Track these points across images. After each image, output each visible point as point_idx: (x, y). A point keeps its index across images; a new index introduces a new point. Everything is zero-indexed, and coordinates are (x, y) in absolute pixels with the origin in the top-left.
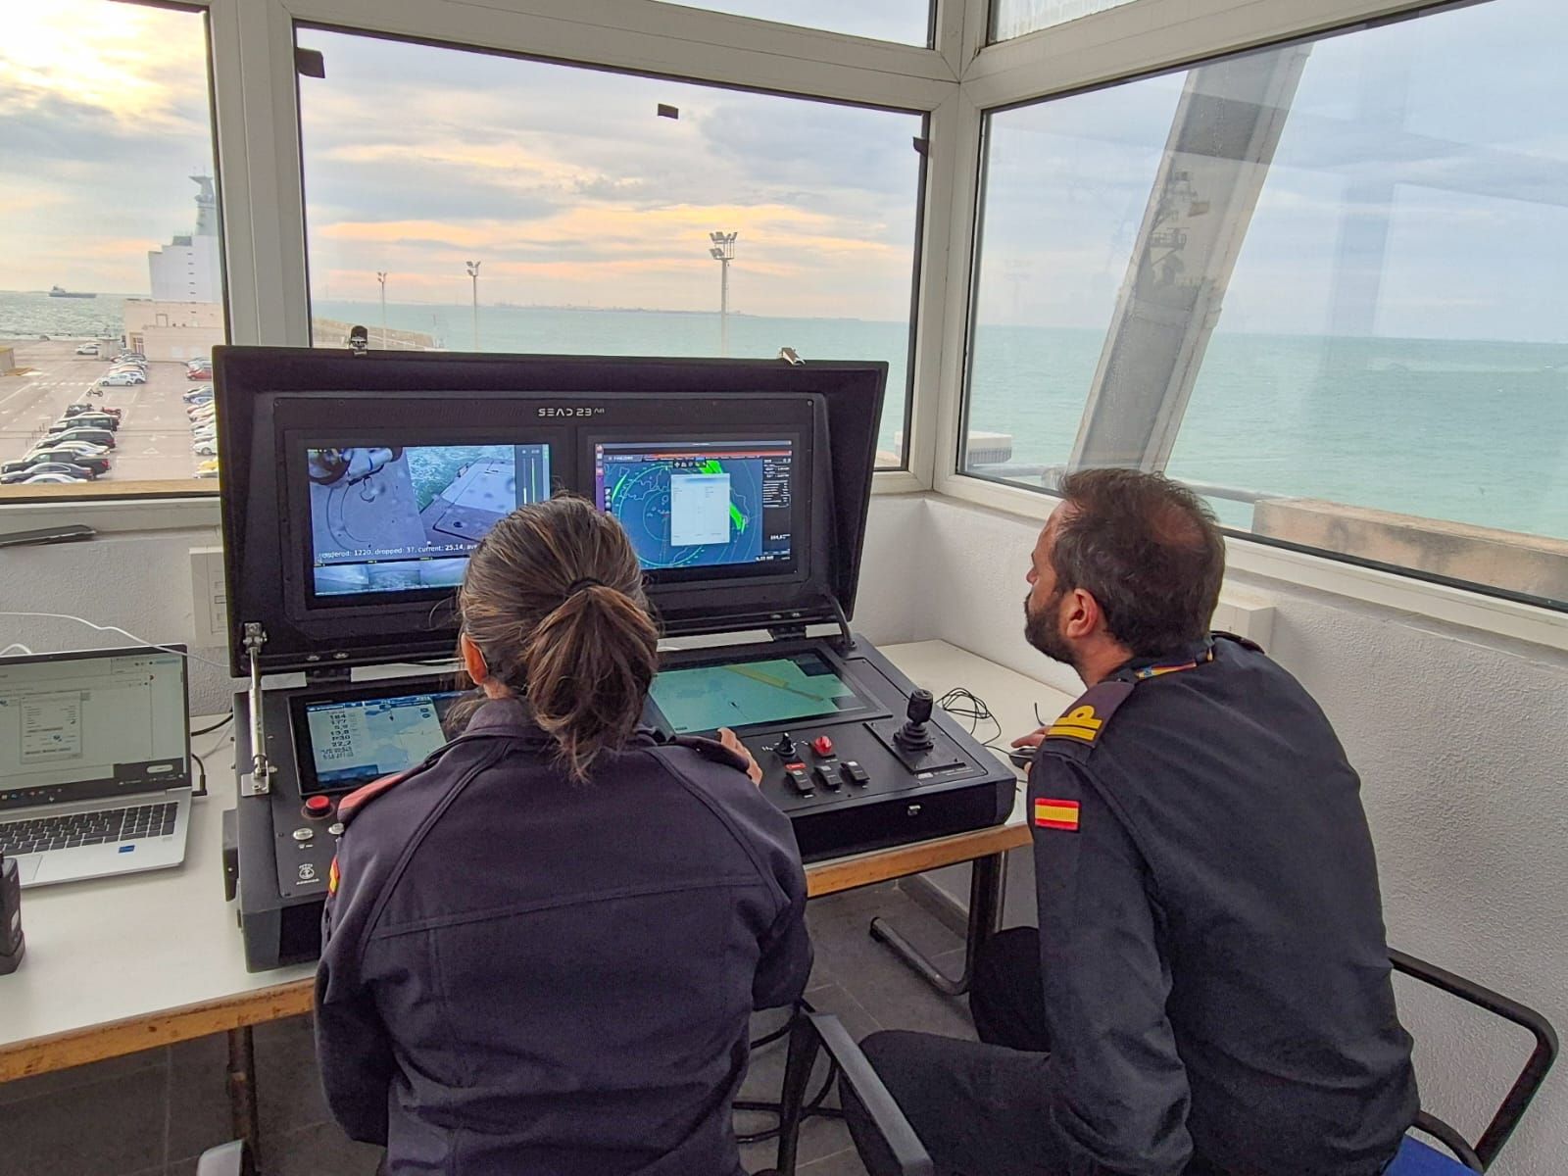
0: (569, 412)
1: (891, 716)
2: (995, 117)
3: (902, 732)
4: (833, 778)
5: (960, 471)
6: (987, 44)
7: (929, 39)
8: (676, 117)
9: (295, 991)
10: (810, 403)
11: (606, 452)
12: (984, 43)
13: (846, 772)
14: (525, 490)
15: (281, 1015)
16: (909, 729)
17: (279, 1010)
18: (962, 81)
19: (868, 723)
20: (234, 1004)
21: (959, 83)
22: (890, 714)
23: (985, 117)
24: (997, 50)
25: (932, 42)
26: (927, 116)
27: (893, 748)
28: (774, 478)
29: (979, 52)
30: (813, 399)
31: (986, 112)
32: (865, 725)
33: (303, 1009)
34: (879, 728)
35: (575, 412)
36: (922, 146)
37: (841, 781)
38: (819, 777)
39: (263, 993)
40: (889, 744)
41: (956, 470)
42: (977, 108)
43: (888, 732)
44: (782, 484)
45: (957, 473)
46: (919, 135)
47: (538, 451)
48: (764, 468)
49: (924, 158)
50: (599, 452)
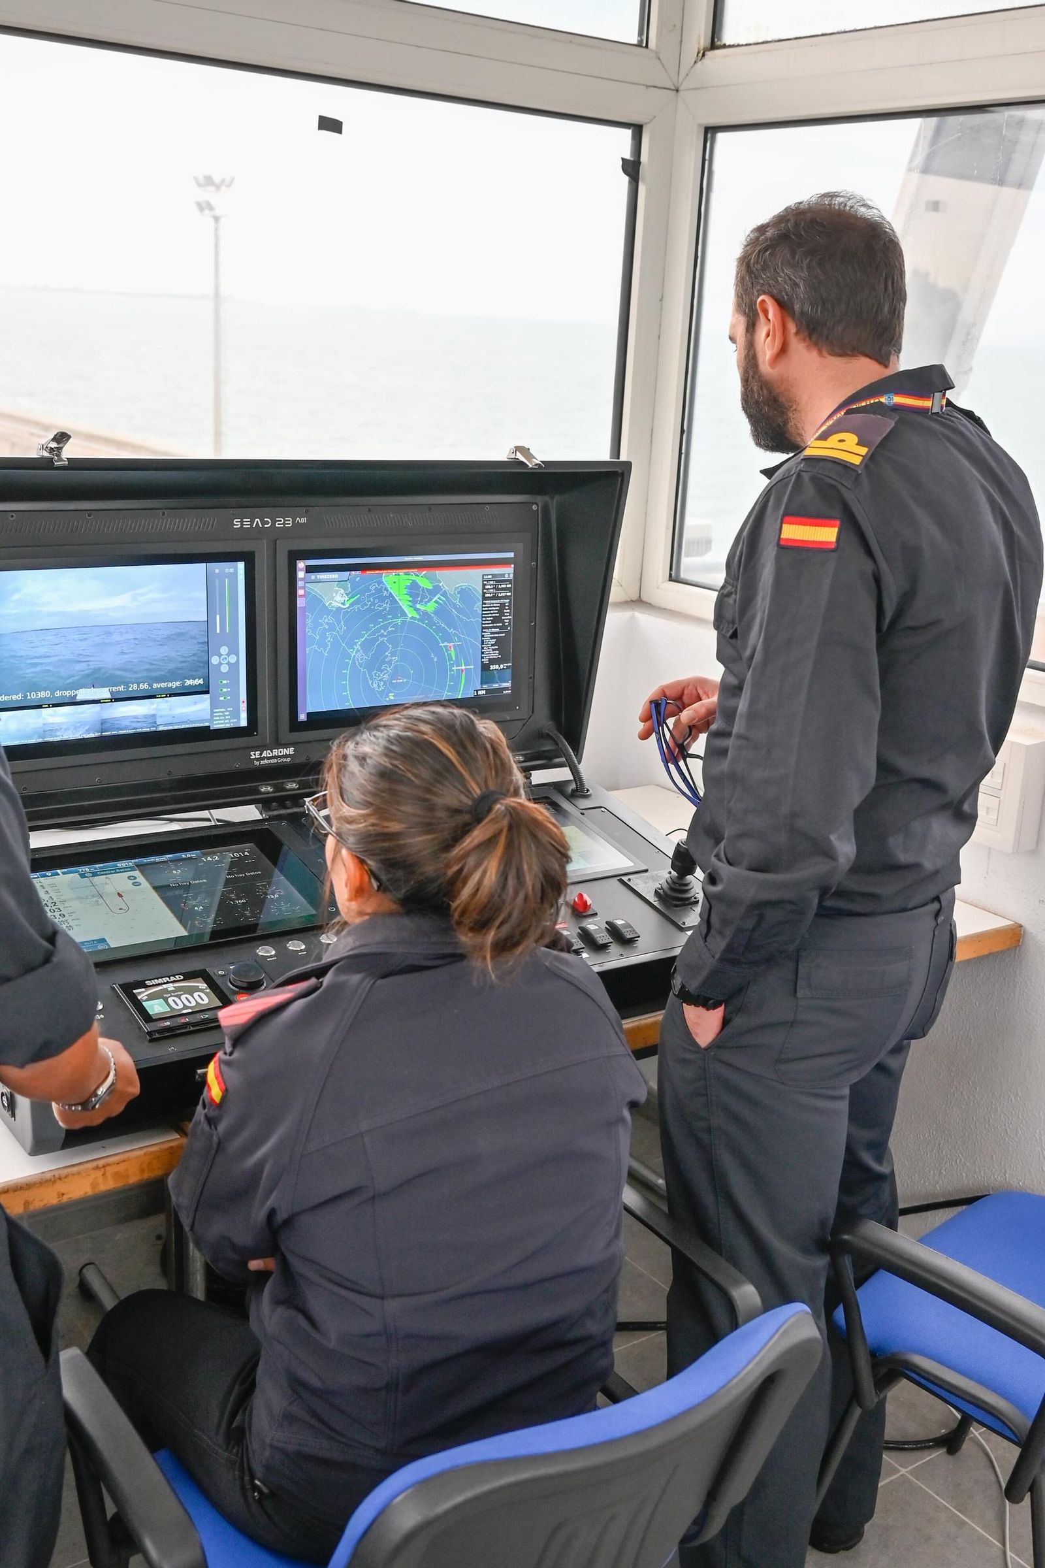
0: (268, 523)
1: (646, 871)
2: (721, 136)
3: (665, 886)
4: (603, 937)
5: (674, 578)
6: (713, 46)
7: (640, 33)
8: (340, 131)
9: (79, 1173)
10: (534, 507)
11: (309, 569)
12: (708, 44)
13: (613, 930)
14: (218, 617)
15: (65, 1199)
16: (674, 883)
17: (63, 1194)
18: (681, 88)
19: (625, 879)
20: (21, 1188)
21: (677, 91)
22: (645, 868)
23: (709, 135)
24: (726, 56)
25: (644, 38)
26: (638, 130)
27: (656, 904)
28: (495, 598)
29: (703, 55)
30: (537, 502)
31: (710, 131)
32: (621, 881)
33: (86, 1193)
34: (637, 883)
35: (274, 522)
36: (632, 168)
37: (611, 940)
38: (586, 936)
39: (48, 1176)
40: (652, 901)
41: (670, 575)
42: (700, 125)
43: (647, 887)
44: (503, 606)
45: (671, 579)
46: (628, 156)
47: (232, 570)
48: (484, 585)
49: (634, 184)
50: (301, 570)
